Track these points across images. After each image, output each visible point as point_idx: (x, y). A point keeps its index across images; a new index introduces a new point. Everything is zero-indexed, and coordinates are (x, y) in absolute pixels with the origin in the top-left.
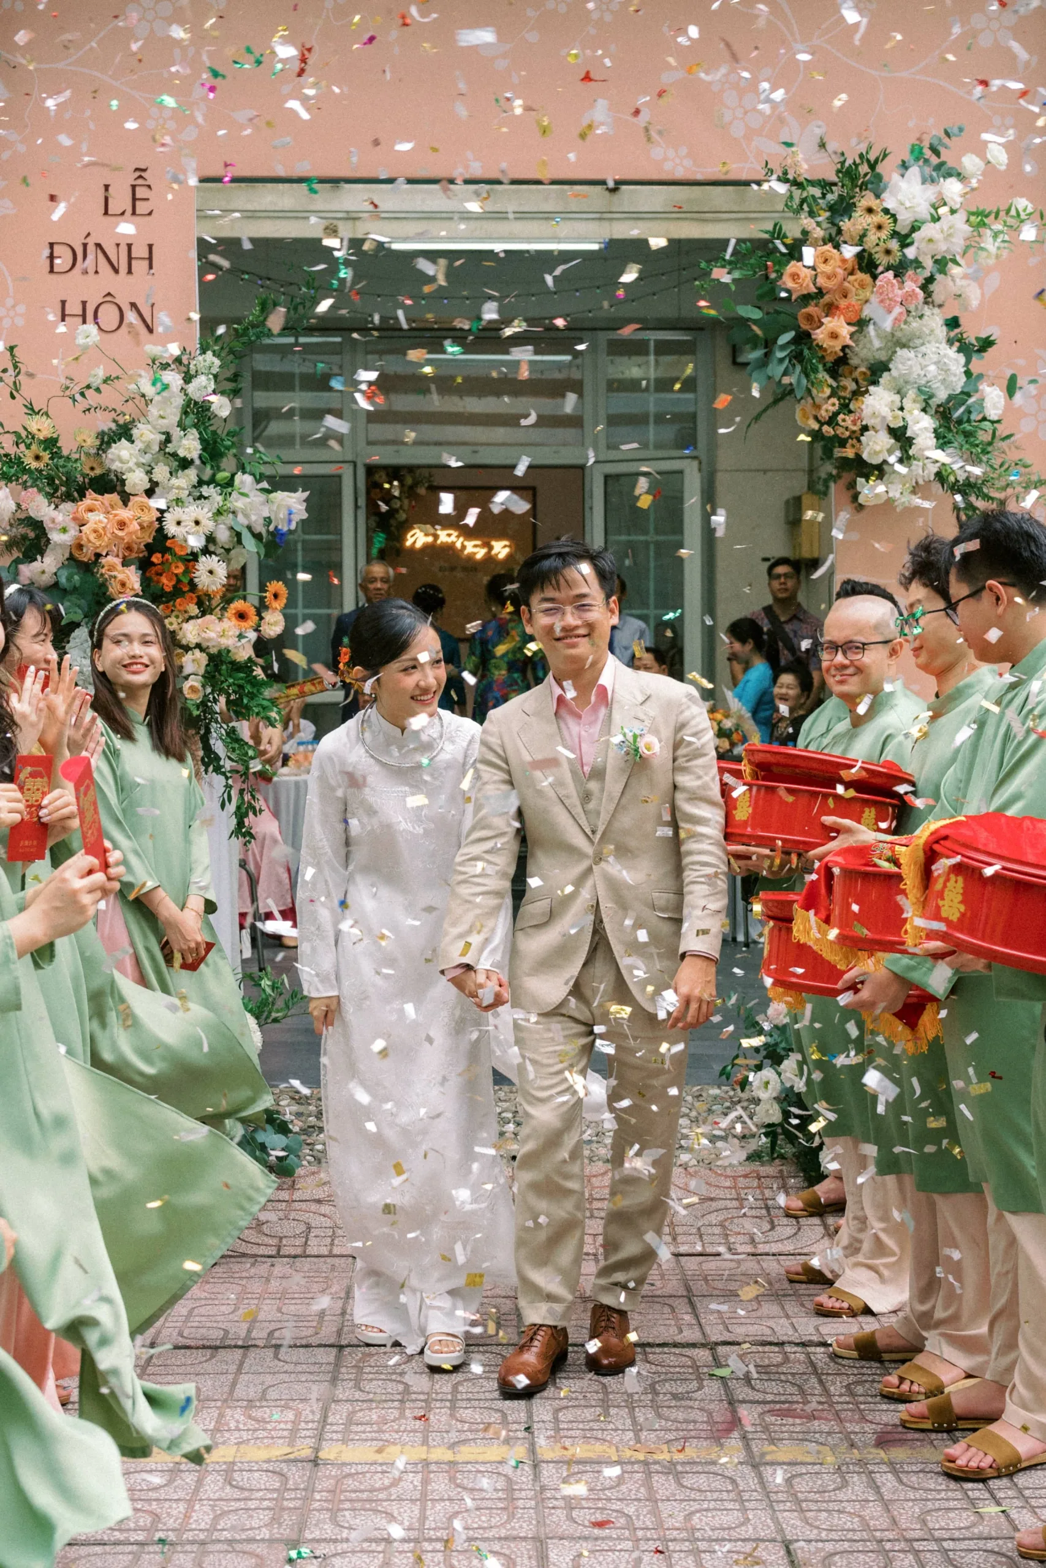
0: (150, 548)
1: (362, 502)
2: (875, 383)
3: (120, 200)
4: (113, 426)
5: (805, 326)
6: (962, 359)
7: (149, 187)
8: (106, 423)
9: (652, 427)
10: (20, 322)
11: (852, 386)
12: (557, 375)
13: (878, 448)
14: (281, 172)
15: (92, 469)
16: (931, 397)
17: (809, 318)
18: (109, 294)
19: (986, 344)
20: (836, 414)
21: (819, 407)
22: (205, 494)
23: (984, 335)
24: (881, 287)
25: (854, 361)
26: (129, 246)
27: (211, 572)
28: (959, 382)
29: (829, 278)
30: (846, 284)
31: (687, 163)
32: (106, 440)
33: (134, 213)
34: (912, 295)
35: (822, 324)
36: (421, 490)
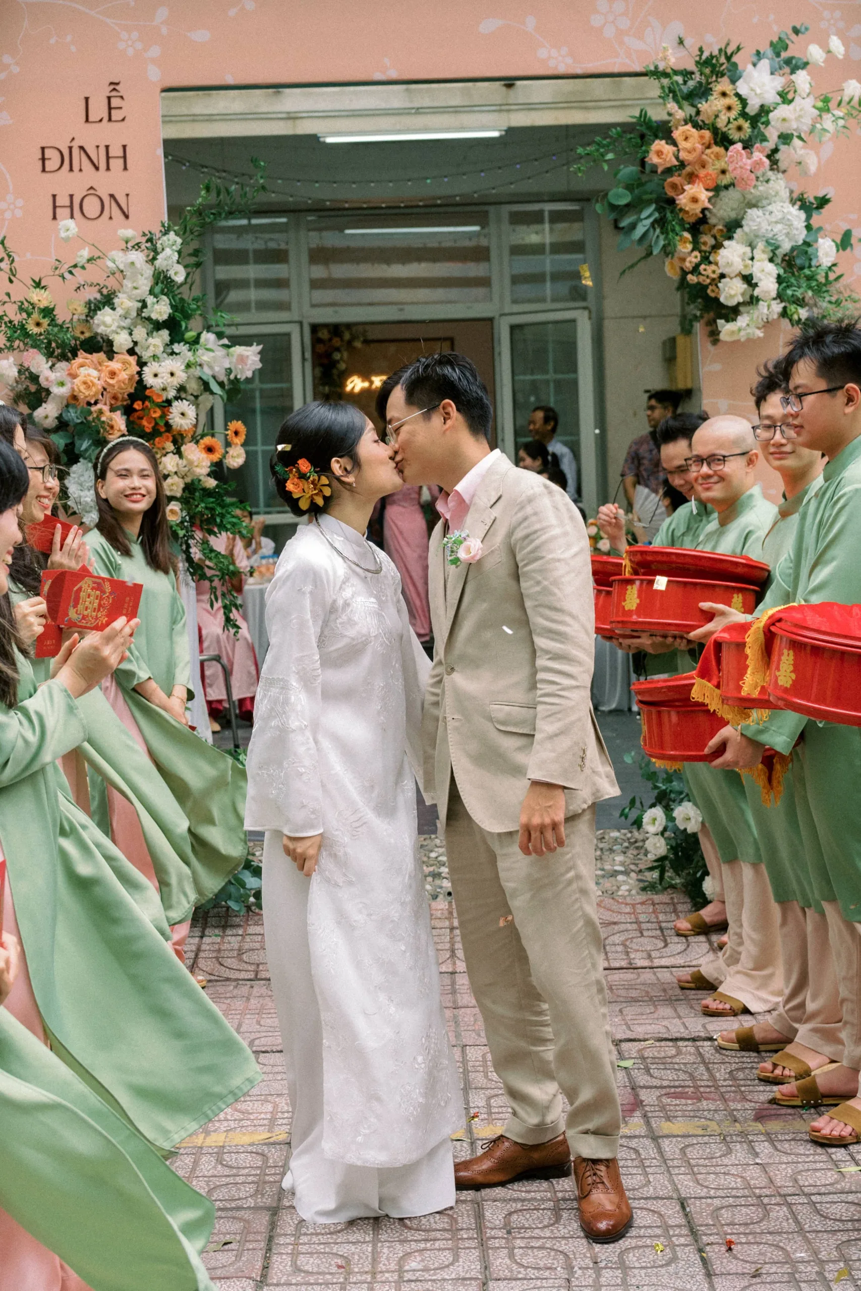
0: (133, 397)
1: (308, 355)
2: (730, 238)
3: (98, 109)
4: (98, 296)
5: (670, 193)
6: (803, 215)
7: (122, 97)
8: (93, 294)
9: (548, 284)
10: (19, 213)
11: (711, 241)
12: (467, 243)
13: (733, 292)
14: (230, 81)
15: (82, 333)
16: (777, 247)
17: (674, 186)
18: (92, 188)
19: (823, 202)
20: (697, 266)
21: (683, 260)
22: (176, 351)
23: (821, 195)
24: (731, 157)
25: (712, 221)
26: (107, 147)
27: (183, 414)
28: (801, 235)
29: (689, 152)
30: (704, 157)
31: (569, 61)
32: (93, 308)
33: (110, 120)
34: (759, 163)
35: (684, 191)
36: (358, 344)
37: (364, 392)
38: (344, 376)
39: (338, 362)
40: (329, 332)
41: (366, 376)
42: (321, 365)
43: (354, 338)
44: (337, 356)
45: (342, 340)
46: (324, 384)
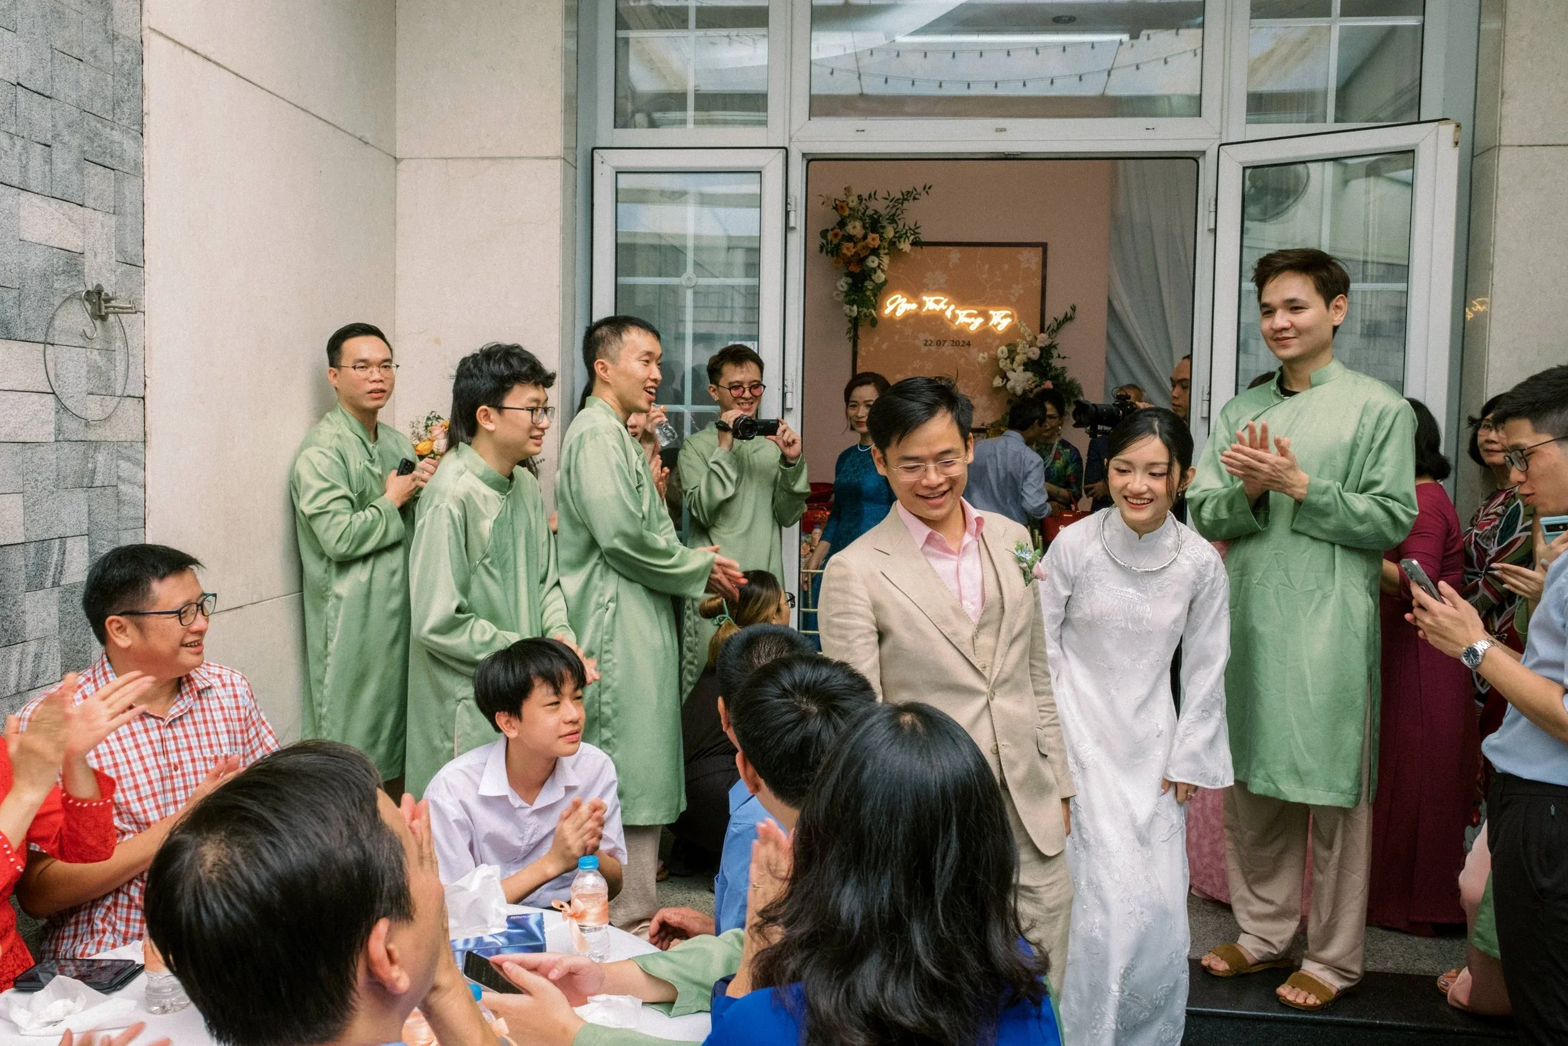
36: (905, 246)
37: (908, 316)
38: (881, 290)
39: (874, 270)
40: (864, 227)
41: (914, 293)
42: (850, 274)
43: (899, 236)
44: (872, 262)
45: (882, 238)
46: (851, 303)
